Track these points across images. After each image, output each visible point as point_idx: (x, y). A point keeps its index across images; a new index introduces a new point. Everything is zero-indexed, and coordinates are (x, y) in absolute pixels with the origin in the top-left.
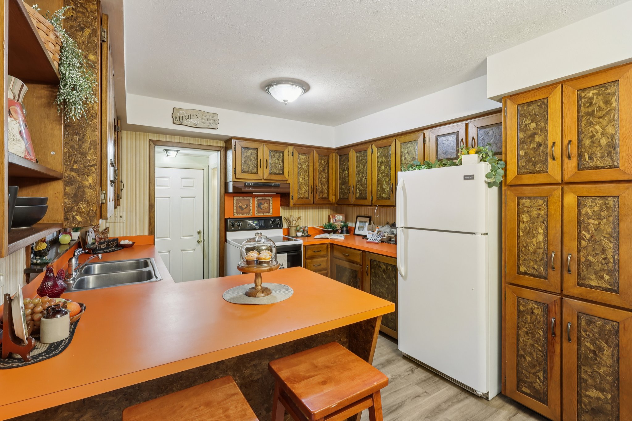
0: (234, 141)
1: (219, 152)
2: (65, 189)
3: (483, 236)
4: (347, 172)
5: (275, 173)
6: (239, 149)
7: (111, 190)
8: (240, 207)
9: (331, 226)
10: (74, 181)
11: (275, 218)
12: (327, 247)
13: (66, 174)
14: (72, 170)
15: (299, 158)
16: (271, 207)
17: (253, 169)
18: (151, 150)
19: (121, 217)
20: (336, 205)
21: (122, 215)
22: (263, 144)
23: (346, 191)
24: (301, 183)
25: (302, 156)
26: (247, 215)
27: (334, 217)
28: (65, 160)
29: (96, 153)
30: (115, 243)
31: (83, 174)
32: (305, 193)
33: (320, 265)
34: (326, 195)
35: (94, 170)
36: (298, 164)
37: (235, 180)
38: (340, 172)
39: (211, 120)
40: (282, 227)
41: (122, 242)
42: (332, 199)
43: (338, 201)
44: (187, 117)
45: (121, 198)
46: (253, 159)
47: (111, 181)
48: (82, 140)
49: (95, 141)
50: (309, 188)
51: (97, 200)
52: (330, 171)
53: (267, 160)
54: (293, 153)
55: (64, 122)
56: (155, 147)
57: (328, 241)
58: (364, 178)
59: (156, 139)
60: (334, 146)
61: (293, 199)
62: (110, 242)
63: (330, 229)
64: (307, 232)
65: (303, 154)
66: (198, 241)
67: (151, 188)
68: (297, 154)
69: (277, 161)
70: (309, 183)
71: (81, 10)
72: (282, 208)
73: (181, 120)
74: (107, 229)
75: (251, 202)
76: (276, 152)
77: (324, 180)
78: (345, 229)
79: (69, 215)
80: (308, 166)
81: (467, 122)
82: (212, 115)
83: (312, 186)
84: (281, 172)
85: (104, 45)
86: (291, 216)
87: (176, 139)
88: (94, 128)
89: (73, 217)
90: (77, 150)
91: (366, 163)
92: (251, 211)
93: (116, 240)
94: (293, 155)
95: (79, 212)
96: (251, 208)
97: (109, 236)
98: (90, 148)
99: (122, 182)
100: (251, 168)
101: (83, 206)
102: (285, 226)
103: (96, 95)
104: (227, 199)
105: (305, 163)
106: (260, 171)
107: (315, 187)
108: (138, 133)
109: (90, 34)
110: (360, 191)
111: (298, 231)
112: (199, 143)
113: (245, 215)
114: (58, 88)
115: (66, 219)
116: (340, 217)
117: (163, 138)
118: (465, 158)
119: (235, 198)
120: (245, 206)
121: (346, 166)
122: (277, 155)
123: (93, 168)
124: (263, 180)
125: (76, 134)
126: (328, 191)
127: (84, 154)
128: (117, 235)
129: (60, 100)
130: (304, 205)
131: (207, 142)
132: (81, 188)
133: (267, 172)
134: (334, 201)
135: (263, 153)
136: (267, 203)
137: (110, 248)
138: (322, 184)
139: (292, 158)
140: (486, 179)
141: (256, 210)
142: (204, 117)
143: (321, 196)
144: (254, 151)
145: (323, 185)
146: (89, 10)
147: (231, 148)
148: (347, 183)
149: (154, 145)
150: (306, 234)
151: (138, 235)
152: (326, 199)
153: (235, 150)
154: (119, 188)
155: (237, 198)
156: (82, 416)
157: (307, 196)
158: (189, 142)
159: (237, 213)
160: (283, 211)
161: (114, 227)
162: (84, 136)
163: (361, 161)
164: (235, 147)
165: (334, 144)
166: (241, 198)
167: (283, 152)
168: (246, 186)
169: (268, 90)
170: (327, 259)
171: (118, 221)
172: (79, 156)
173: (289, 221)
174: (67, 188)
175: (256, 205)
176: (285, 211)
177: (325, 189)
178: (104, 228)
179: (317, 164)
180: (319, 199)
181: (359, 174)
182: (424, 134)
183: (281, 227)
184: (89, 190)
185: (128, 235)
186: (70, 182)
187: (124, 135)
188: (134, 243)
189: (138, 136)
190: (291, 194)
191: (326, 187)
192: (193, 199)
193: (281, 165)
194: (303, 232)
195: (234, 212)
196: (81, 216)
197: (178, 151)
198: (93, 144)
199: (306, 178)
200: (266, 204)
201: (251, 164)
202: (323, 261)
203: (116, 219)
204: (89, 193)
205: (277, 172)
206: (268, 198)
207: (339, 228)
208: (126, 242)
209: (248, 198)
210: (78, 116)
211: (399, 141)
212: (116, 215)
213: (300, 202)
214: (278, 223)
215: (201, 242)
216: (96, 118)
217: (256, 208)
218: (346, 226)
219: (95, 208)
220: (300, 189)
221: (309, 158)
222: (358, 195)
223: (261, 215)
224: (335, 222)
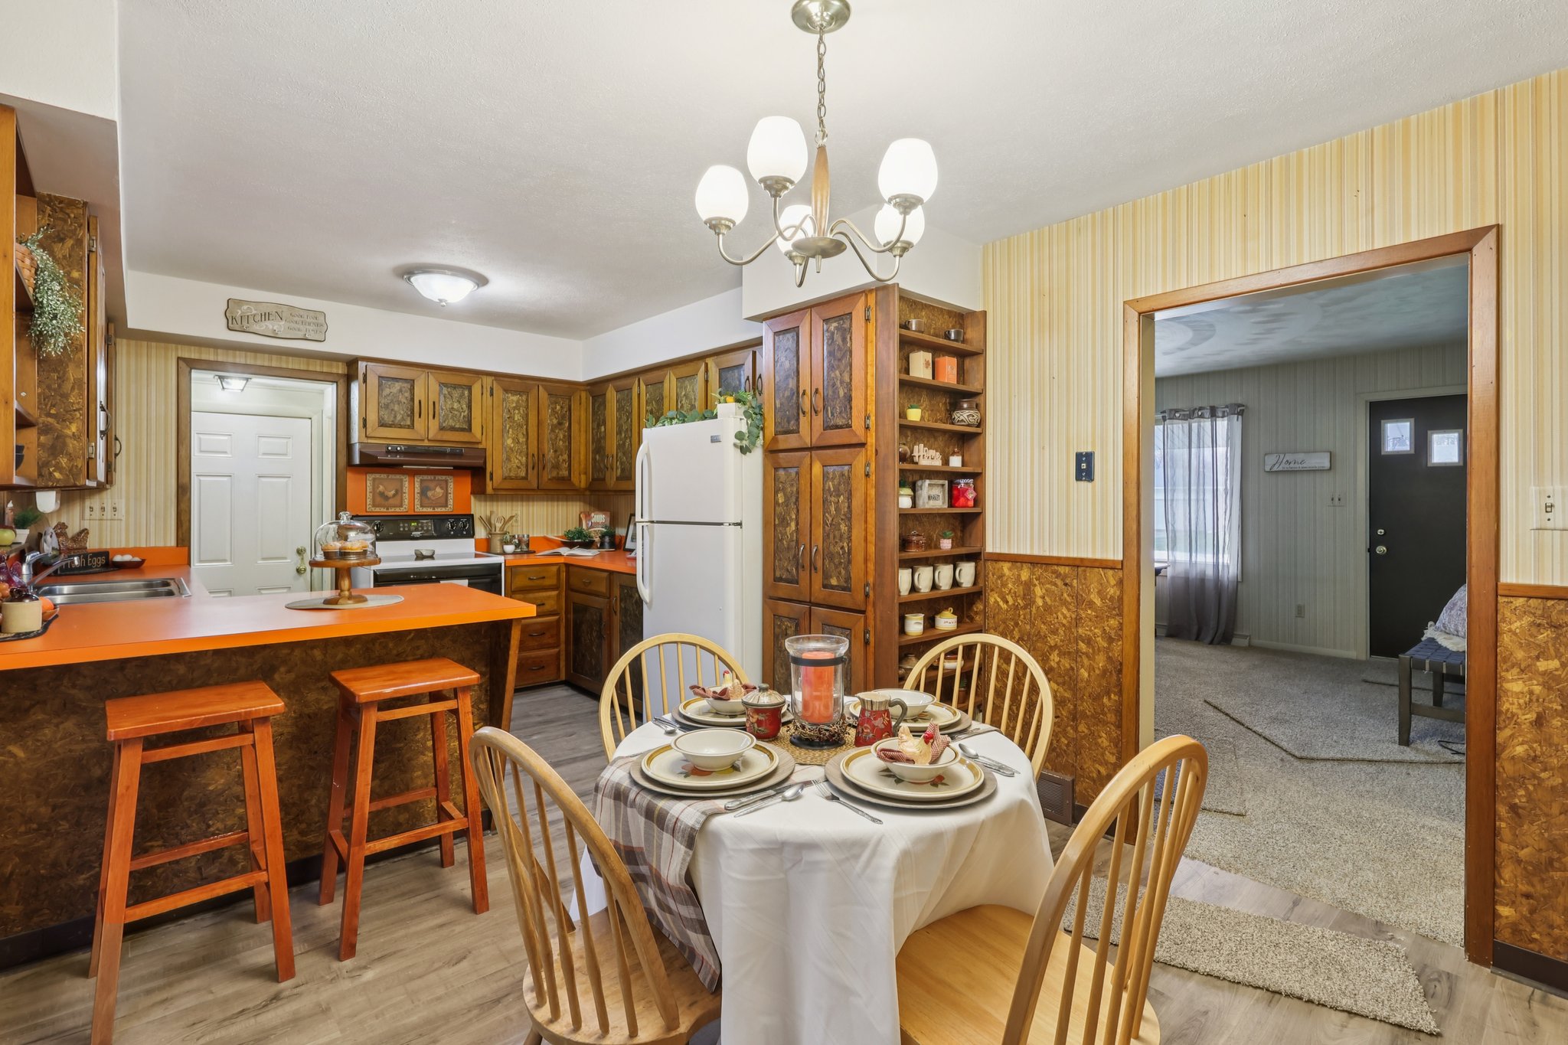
0: (362, 365)
1: (335, 385)
2: (39, 439)
3: (733, 527)
4: (603, 429)
5: (453, 429)
6: (373, 381)
7: (101, 444)
8: (382, 494)
9: (580, 533)
10: (51, 429)
11: (457, 517)
12: (559, 571)
13: (40, 420)
14: (49, 415)
15: (504, 400)
16: (451, 496)
17: (403, 419)
18: (181, 378)
19: (115, 509)
20: (588, 493)
21: (116, 506)
22: (427, 371)
23: (602, 466)
24: (511, 449)
25: (513, 395)
26: (398, 510)
27: (588, 516)
28: (39, 403)
29: (82, 395)
30: (102, 560)
31: (64, 421)
32: (518, 467)
33: (543, 604)
34: (565, 473)
35: (78, 415)
36: (503, 411)
37: (365, 441)
38: (593, 429)
39: (309, 324)
40: (474, 534)
41: (118, 558)
42: (581, 481)
43: (591, 484)
44: (258, 318)
45: (115, 470)
46: (404, 400)
47: (101, 432)
48: (62, 379)
49: (81, 380)
50: (527, 458)
51: (83, 454)
52: (575, 427)
53: (434, 403)
54: (492, 389)
55: (39, 356)
56: (190, 372)
57: (561, 560)
58: (628, 441)
59: (193, 356)
60: (581, 377)
61: (491, 479)
62: (91, 557)
63: (579, 539)
64: (528, 545)
65: (515, 392)
66: (298, 571)
67: (183, 453)
68: (501, 391)
69: (456, 406)
70: (527, 448)
71: (60, 216)
72: (475, 498)
73: (245, 323)
74: (84, 532)
75: (406, 484)
76: (455, 387)
77: (561, 443)
78: (607, 539)
79: (45, 471)
80: (526, 416)
81: (754, 349)
82: (312, 314)
83: (533, 455)
84: (465, 426)
85: (93, 256)
86: (491, 513)
87: (240, 358)
88: (79, 364)
89: (51, 474)
90: (55, 390)
91: (631, 413)
92: (406, 502)
93: (105, 554)
94: (492, 395)
95: (58, 468)
96: (406, 496)
97: (88, 545)
98: (73, 388)
99: (116, 439)
100: (399, 417)
101: (64, 461)
102: (481, 533)
103: (81, 322)
104: (351, 479)
105: (519, 410)
106: (419, 424)
107: (541, 456)
108: (154, 344)
109: (73, 245)
110: (621, 464)
111: (507, 543)
112: (290, 367)
113: (393, 510)
114: (32, 316)
115: (40, 475)
116: (600, 518)
117: (209, 355)
118: (720, 408)
119: (370, 477)
120: (393, 492)
121: (602, 418)
122: (456, 394)
123: (77, 413)
124: (426, 441)
125: (55, 370)
126: (570, 465)
127: (65, 396)
128: (106, 545)
129: (35, 332)
130: (519, 491)
131: (308, 365)
132: (60, 438)
133: (434, 425)
134: (583, 485)
135: (426, 390)
136: (441, 488)
137: (91, 567)
138: (555, 451)
139: (490, 399)
140: (738, 442)
141: (416, 501)
142: (296, 319)
143: (554, 474)
144: (405, 385)
145: (558, 453)
146: (72, 216)
147: (357, 378)
148: (604, 449)
149: (189, 369)
150: (525, 548)
151: (153, 545)
152: (567, 480)
153: (365, 381)
154: (111, 449)
155: (373, 476)
156: (62, 723)
157: (523, 474)
158: (266, 364)
159: (374, 505)
160: (478, 503)
161: (100, 530)
162: (65, 373)
163: (623, 407)
164: (365, 376)
165: (581, 374)
166: (383, 476)
167: (470, 388)
168: (388, 452)
169: (409, 279)
170: (558, 596)
171: (109, 517)
172: (58, 398)
173: (488, 523)
174: (42, 438)
175: (416, 491)
176: (483, 504)
177: (564, 460)
178: (77, 530)
179: (546, 413)
180: (549, 479)
181: (621, 434)
182: (707, 365)
183: (470, 534)
184: (72, 441)
185: (131, 545)
186: (46, 430)
187: (122, 346)
188: (143, 561)
189: (154, 351)
190: (489, 470)
191: (566, 457)
192: (285, 480)
193: (466, 413)
194: (517, 546)
195: (368, 503)
196: (61, 473)
197: (247, 379)
198: (78, 383)
199: (522, 440)
200: (438, 490)
201: (400, 412)
202: (549, 597)
203: (105, 513)
204: (71, 444)
205: (457, 426)
206: (444, 477)
207: (597, 539)
208: (128, 558)
209: (398, 477)
210: (59, 351)
211: (675, 375)
212: (105, 505)
213: (507, 485)
214: (465, 527)
215: (305, 570)
216: (81, 350)
217: (417, 496)
218: (612, 536)
219: (80, 463)
220: (509, 459)
221: (527, 400)
222: (619, 474)
223: (428, 510)
224: (592, 527)
